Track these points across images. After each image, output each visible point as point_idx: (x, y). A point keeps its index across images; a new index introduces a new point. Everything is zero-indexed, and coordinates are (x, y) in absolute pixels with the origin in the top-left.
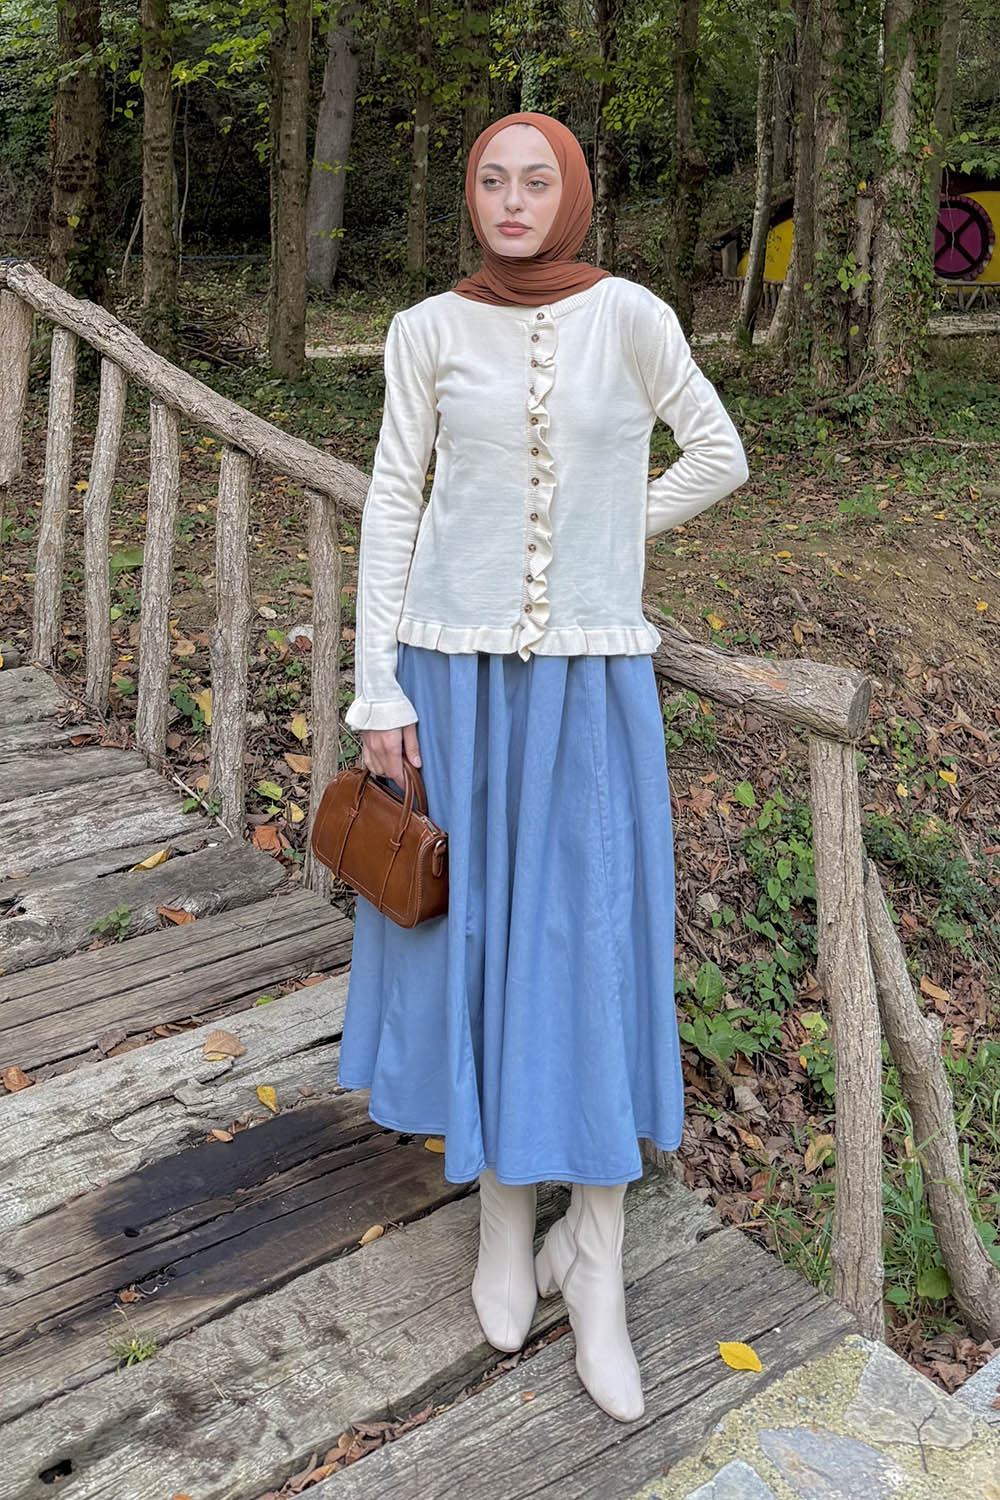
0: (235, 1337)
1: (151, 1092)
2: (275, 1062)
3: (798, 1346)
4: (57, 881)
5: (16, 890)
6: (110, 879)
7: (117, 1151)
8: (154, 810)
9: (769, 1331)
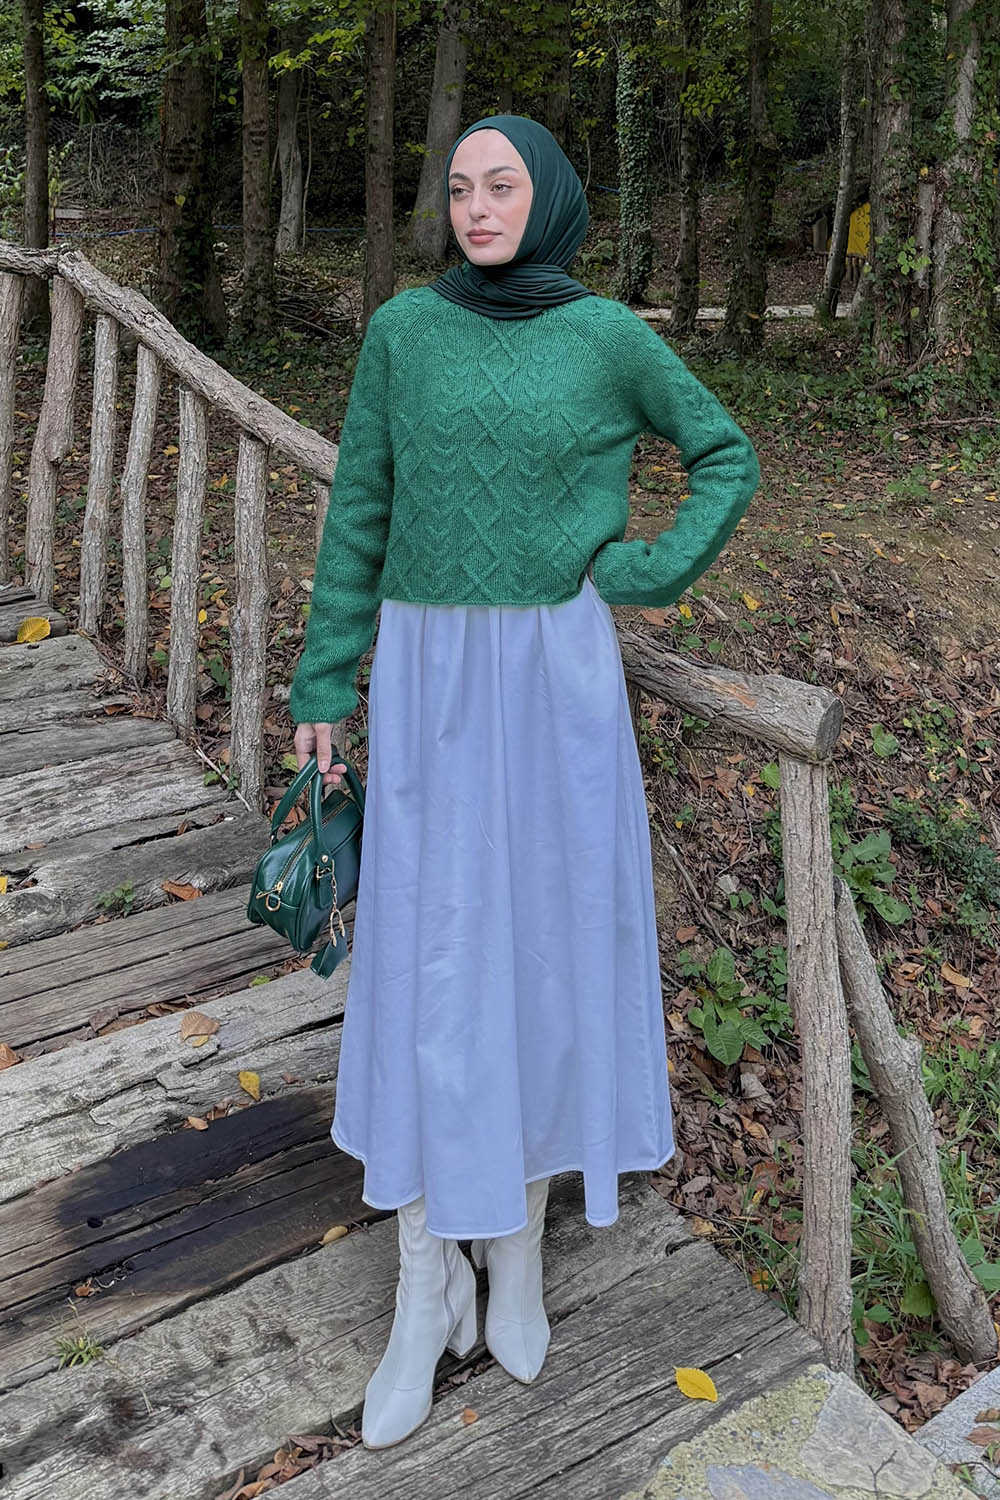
0: (183, 1339)
1: (134, 1074)
2: (262, 1046)
3: (757, 1375)
4: (72, 853)
5: (31, 860)
6: (123, 852)
7: (92, 1135)
8: (177, 781)
9: (729, 1356)
